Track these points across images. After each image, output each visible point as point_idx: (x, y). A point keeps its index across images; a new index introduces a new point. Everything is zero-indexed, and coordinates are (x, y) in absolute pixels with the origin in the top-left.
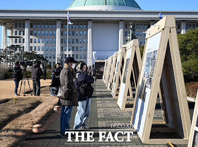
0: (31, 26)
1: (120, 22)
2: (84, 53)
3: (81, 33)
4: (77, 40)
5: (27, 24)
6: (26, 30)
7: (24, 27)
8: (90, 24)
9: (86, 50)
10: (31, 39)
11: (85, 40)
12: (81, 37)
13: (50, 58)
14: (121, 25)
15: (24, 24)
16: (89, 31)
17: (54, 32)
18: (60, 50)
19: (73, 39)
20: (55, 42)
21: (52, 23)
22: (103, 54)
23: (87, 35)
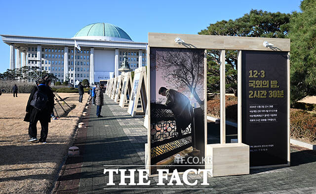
0: (43, 50)
1: (116, 50)
2: (87, 73)
3: (85, 57)
4: (82, 62)
5: (39, 48)
6: (39, 53)
7: (36, 51)
8: (92, 50)
9: (89, 71)
10: (43, 61)
11: (88, 63)
12: (85, 60)
13: (59, 76)
14: (117, 51)
15: (37, 48)
16: (92, 55)
17: (62, 56)
18: (67, 70)
19: (78, 62)
20: (63, 64)
21: (62, 48)
22: (102, 74)
23: (89, 59)
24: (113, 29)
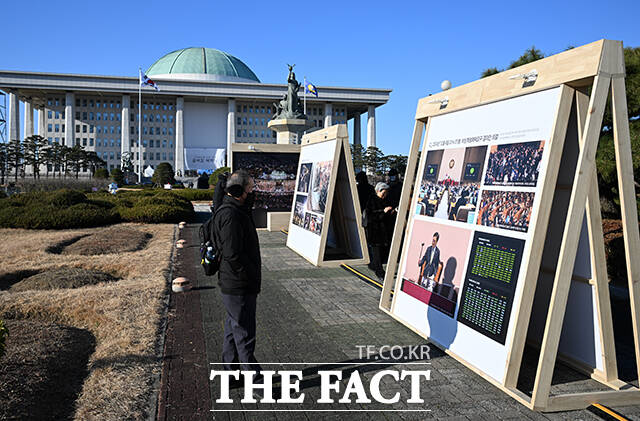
0: (77, 102)
1: (230, 102)
2: (170, 150)
3: (164, 117)
4: (158, 129)
5: (69, 99)
6: (68, 110)
7: (64, 105)
8: (180, 102)
9: (173, 146)
10: (78, 126)
11: (171, 130)
12: (165, 124)
13: (112, 158)
14: (232, 105)
15: (64, 100)
16: (179, 114)
17: (118, 115)
18: (128, 145)
19: (151, 128)
20: (120, 132)
21: (114, 99)
22: (201, 153)
23: (174, 121)
24: (223, 60)
